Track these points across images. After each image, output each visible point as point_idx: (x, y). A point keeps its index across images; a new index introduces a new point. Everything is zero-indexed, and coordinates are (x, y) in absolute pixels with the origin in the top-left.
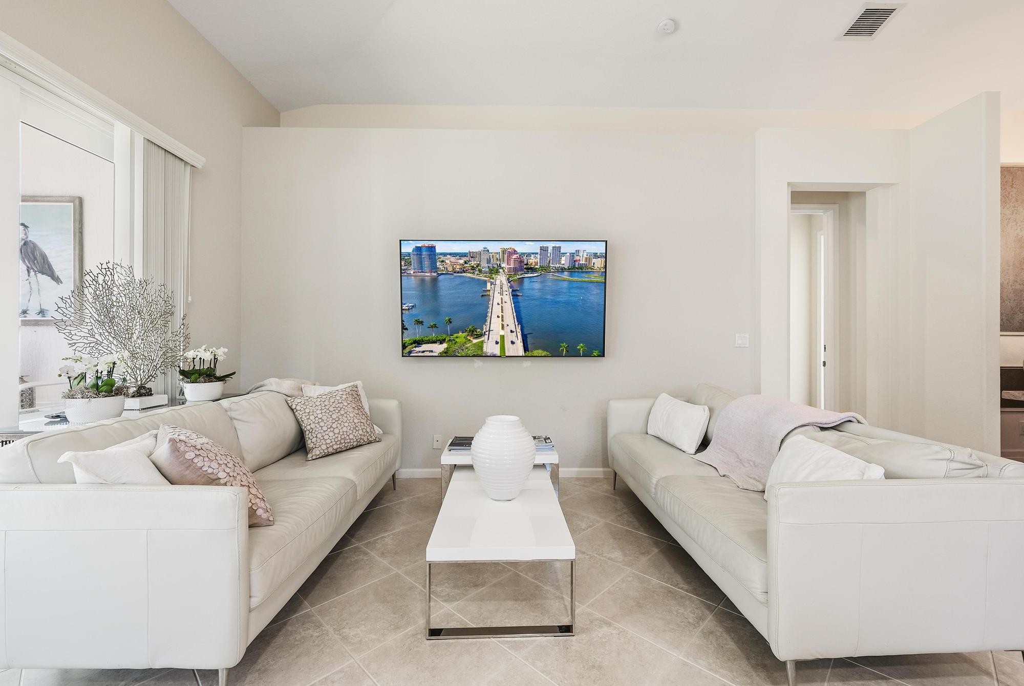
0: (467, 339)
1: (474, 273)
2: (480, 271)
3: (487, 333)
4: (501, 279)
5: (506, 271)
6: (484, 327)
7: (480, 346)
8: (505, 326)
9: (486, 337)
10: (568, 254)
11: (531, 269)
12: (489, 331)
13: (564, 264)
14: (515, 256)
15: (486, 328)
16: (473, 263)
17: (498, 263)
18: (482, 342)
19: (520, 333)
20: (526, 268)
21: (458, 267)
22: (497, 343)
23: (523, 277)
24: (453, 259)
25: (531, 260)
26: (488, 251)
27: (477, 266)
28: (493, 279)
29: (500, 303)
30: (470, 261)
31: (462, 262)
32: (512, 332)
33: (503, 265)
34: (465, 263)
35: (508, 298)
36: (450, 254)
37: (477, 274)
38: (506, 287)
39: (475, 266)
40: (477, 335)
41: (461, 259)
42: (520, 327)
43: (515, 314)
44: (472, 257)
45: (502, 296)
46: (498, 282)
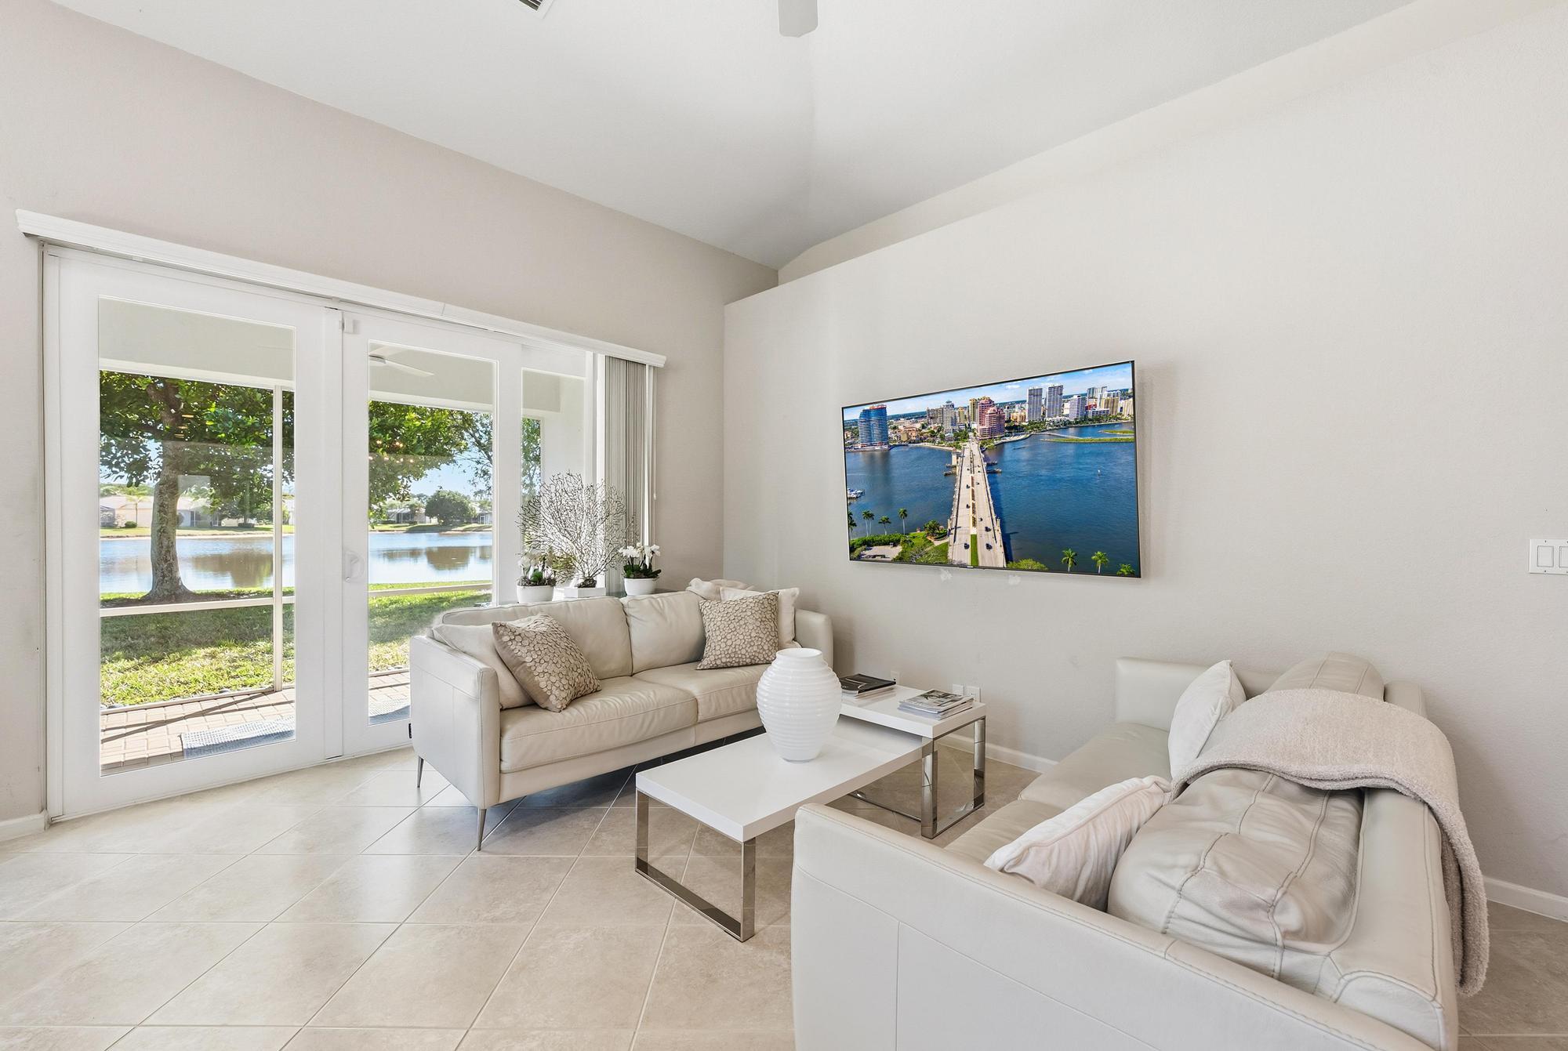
0: (927, 539)
1: (934, 441)
2: (943, 438)
3: (953, 531)
4: (972, 447)
5: (978, 434)
6: (949, 522)
7: (944, 550)
8: (978, 520)
9: (952, 537)
10: (1076, 397)
11: (1015, 429)
12: (956, 528)
13: (1067, 416)
14: (990, 410)
15: (951, 524)
16: (933, 427)
17: (967, 423)
18: (947, 544)
19: (1000, 532)
20: (1007, 428)
21: (914, 434)
22: (967, 546)
23: (1003, 443)
24: (907, 423)
25: (1015, 414)
26: (953, 406)
27: (939, 431)
28: (960, 448)
29: (970, 485)
30: (929, 424)
31: (918, 426)
32: (987, 529)
33: (974, 426)
34: (923, 427)
35: (981, 477)
36: (904, 416)
37: (939, 443)
38: (978, 461)
39: (936, 431)
40: (939, 534)
41: (917, 422)
42: (999, 522)
43: (991, 503)
44: (931, 418)
45: (972, 475)
46: (967, 453)
